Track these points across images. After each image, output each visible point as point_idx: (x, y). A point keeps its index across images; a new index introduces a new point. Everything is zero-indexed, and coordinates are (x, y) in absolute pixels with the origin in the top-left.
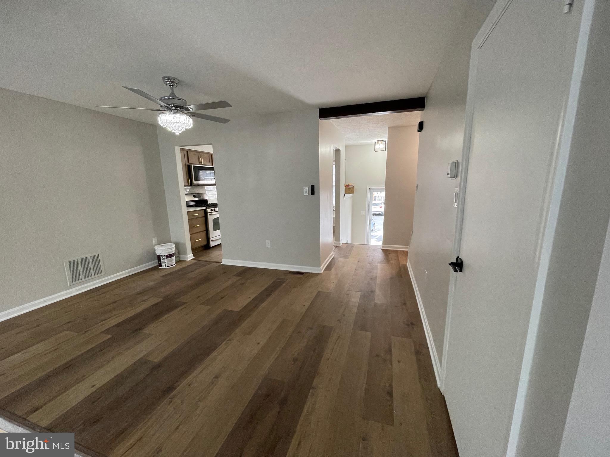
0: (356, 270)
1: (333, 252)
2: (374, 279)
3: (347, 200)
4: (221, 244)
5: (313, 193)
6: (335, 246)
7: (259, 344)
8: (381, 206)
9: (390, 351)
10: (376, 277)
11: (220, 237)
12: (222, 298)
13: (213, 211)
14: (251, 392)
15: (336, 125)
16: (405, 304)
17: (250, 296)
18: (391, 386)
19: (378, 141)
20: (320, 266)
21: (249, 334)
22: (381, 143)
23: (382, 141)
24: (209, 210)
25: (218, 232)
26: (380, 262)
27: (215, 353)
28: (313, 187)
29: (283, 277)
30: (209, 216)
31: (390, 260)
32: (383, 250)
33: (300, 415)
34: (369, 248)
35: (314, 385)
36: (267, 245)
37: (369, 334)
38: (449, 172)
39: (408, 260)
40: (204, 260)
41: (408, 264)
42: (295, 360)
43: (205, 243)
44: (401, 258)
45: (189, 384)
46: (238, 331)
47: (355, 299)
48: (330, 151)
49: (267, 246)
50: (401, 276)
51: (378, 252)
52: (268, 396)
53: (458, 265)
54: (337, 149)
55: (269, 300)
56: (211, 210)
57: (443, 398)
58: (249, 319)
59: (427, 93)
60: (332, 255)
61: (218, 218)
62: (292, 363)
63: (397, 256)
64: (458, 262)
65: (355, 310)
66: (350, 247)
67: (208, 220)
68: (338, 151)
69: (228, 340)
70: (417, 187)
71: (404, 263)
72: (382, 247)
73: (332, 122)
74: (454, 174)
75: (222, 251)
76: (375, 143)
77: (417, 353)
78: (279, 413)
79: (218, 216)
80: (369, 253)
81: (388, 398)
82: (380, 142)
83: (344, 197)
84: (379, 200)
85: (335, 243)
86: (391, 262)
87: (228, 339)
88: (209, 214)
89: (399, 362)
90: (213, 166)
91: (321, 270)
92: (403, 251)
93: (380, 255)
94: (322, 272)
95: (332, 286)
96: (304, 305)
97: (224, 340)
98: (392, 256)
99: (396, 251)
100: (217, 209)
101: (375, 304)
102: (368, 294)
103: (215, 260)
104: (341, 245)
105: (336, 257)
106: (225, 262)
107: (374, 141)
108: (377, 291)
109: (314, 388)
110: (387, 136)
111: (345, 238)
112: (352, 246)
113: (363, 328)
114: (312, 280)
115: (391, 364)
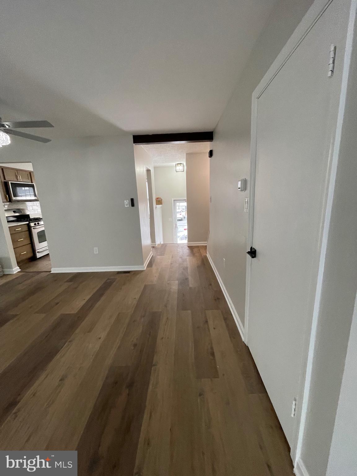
0: (171, 264)
1: (151, 252)
2: (186, 269)
3: (158, 209)
4: (49, 254)
5: (133, 205)
6: (152, 247)
7: (100, 338)
8: (180, 213)
9: (207, 322)
10: (187, 268)
11: (47, 248)
12: (57, 303)
13: (37, 225)
14: (100, 384)
15: (146, 150)
16: (211, 285)
17: (84, 298)
18: (212, 348)
19: (178, 164)
20: (143, 264)
21: (89, 332)
22: (181, 165)
23: (181, 164)
24: (32, 224)
25: (45, 244)
26: (188, 256)
27: (58, 356)
28: (132, 200)
29: (112, 277)
30: (33, 229)
31: (195, 254)
32: (188, 246)
33: (147, 391)
34: (179, 246)
35: (154, 363)
36: (95, 251)
37: (189, 312)
38: (240, 187)
39: (207, 252)
40: (32, 271)
41: (208, 255)
42: (135, 345)
43: (30, 255)
44: (202, 251)
45: (34, 394)
46: (78, 331)
47: (175, 287)
48: (143, 170)
49: (95, 253)
50: (204, 264)
51: (185, 249)
52: (116, 383)
53: (253, 253)
54: (147, 169)
55: (103, 298)
56: (35, 224)
57: (247, 348)
58: (87, 319)
59: (215, 129)
60: (151, 254)
61: (44, 231)
62: (132, 348)
63: (199, 250)
64: (252, 251)
65: (176, 296)
66: (164, 246)
67: (32, 234)
68: (148, 171)
69: (70, 342)
70: (211, 198)
71: (205, 254)
72: (188, 244)
73: (143, 147)
74: (244, 188)
75: (50, 261)
76: (176, 165)
77: (225, 319)
78: (128, 395)
79: (43, 229)
80: (179, 250)
81: (212, 358)
82: (179, 165)
83: (156, 207)
84: (179, 209)
85: (152, 245)
86: (196, 255)
87: (69, 340)
88: (32, 228)
89: (214, 329)
90: (32, 183)
91: (144, 267)
92: (203, 246)
93: (187, 251)
94: (145, 269)
95: (155, 279)
96: (135, 298)
97: (66, 342)
98: (195, 250)
99: (198, 247)
100: (42, 223)
101: (190, 288)
102: (184, 281)
103: (44, 270)
104: (157, 245)
105: (154, 255)
106: (54, 271)
107: (175, 164)
108: (190, 278)
109: (154, 365)
110: (185, 160)
111: (159, 240)
112: (166, 246)
113: (185, 309)
114: (138, 276)
115: (209, 331)
